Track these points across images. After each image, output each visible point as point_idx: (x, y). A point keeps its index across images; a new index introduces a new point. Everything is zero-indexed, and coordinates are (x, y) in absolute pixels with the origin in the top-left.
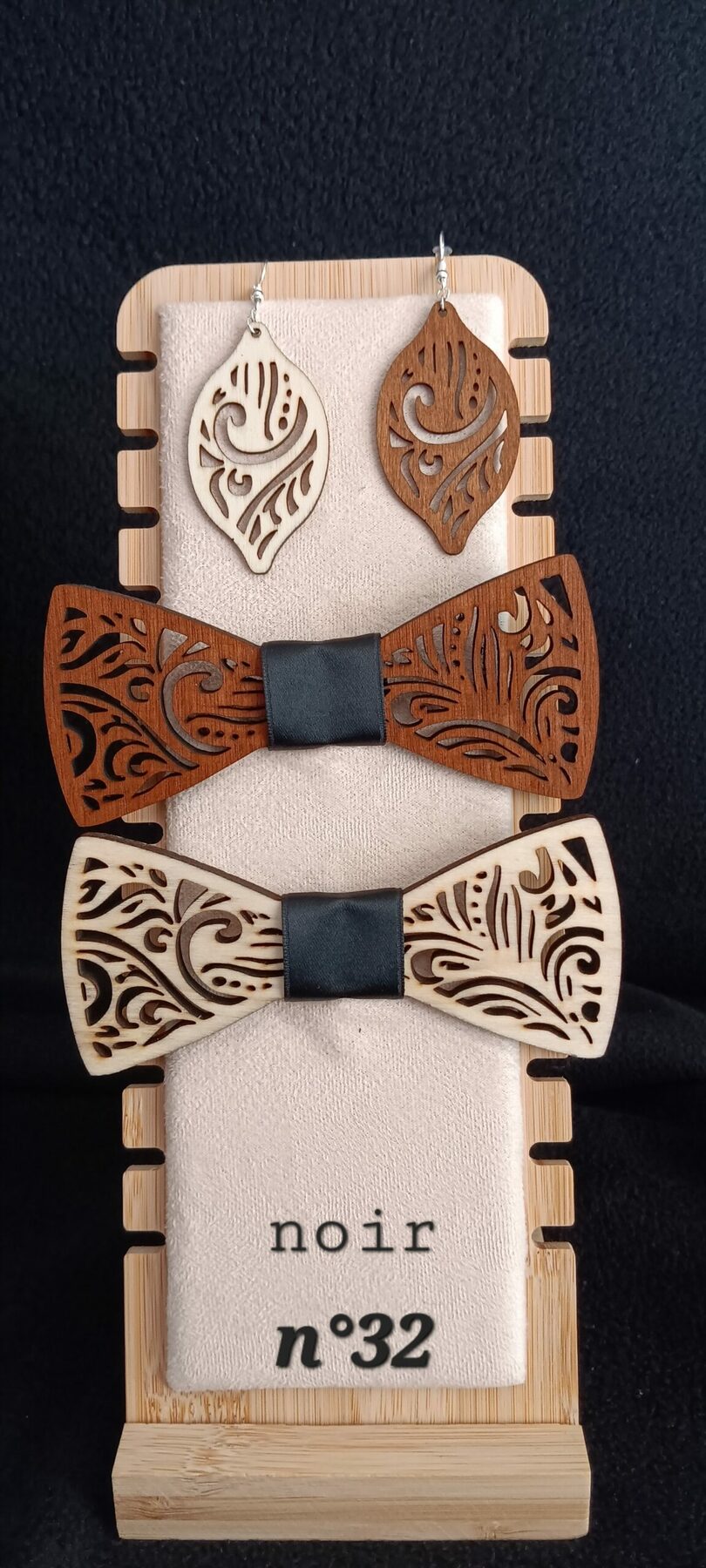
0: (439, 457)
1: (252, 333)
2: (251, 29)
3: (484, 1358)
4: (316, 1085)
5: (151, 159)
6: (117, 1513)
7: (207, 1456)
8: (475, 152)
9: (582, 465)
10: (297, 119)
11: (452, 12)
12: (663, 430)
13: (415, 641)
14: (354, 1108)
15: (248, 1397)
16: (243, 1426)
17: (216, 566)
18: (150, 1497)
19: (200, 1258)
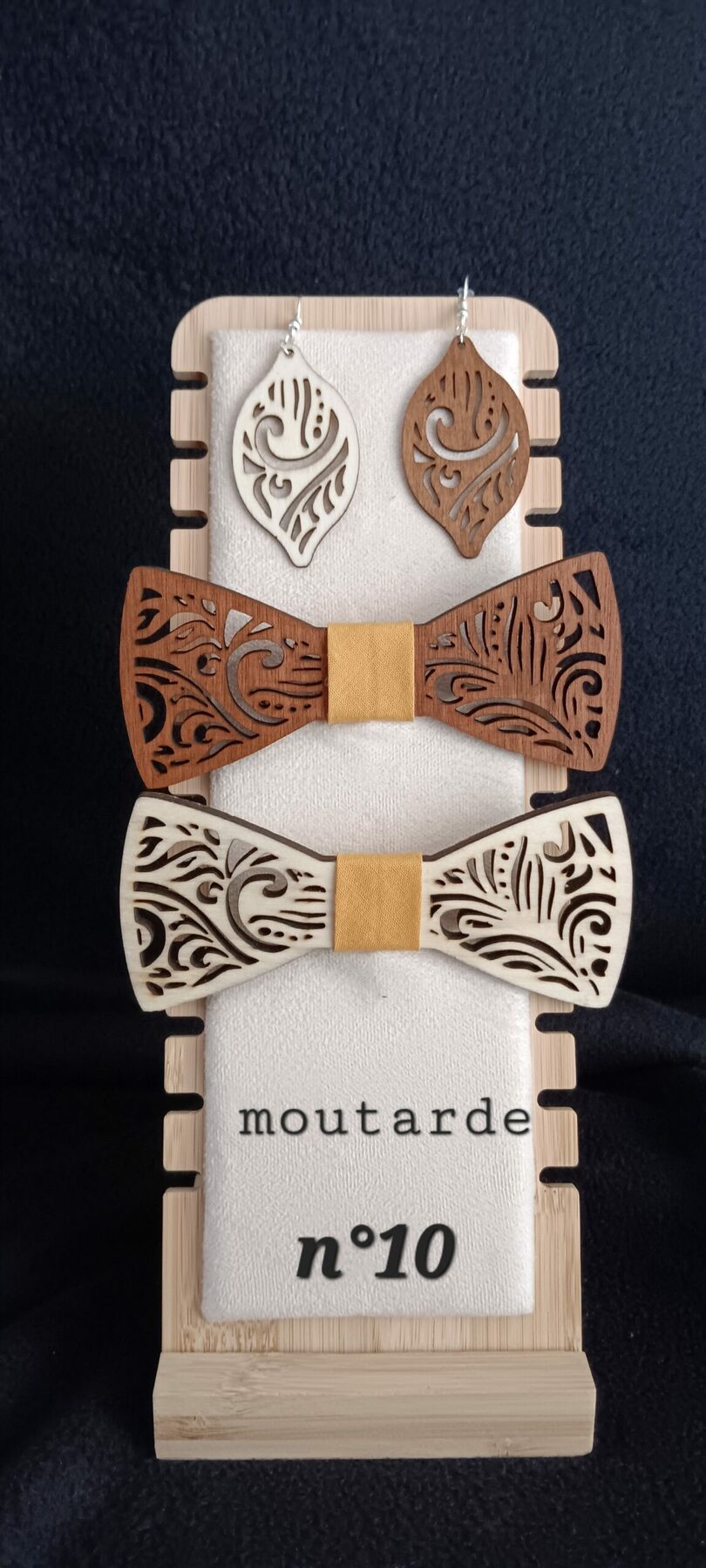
0: (458, 472)
1: (286, 354)
2: (284, 78)
3: (497, 1287)
4: (345, 1034)
5: (184, 195)
6: (156, 1433)
7: (242, 1379)
8: (490, 202)
10: (324, 164)
11: (474, 71)
13: (458, 627)
14: (380, 1055)
15: (277, 1328)
16: (273, 1354)
17: (260, 563)
18: (188, 1418)
19: (237, 1194)
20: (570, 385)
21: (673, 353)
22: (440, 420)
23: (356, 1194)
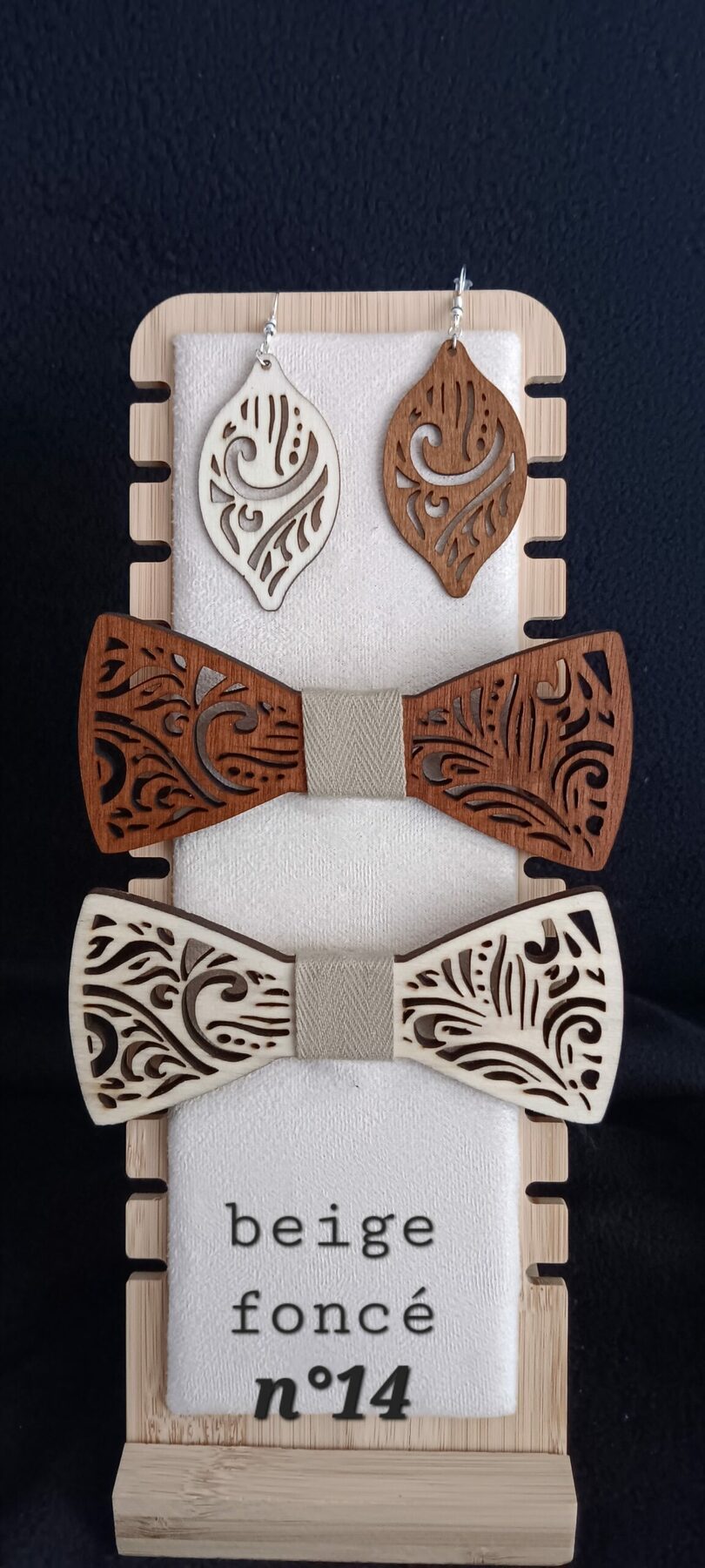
0: (445, 499)
1: (262, 366)
3: (476, 1390)
4: (317, 1122)
6: (116, 1534)
7: (205, 1479)
14: (354, 1146)
15: (245, 1421)
16: (240, 1449)
17: (227, 603)
18: (149, 1518)
19: (201, 1289)
22: (426, 438)
23: (327, 1290)
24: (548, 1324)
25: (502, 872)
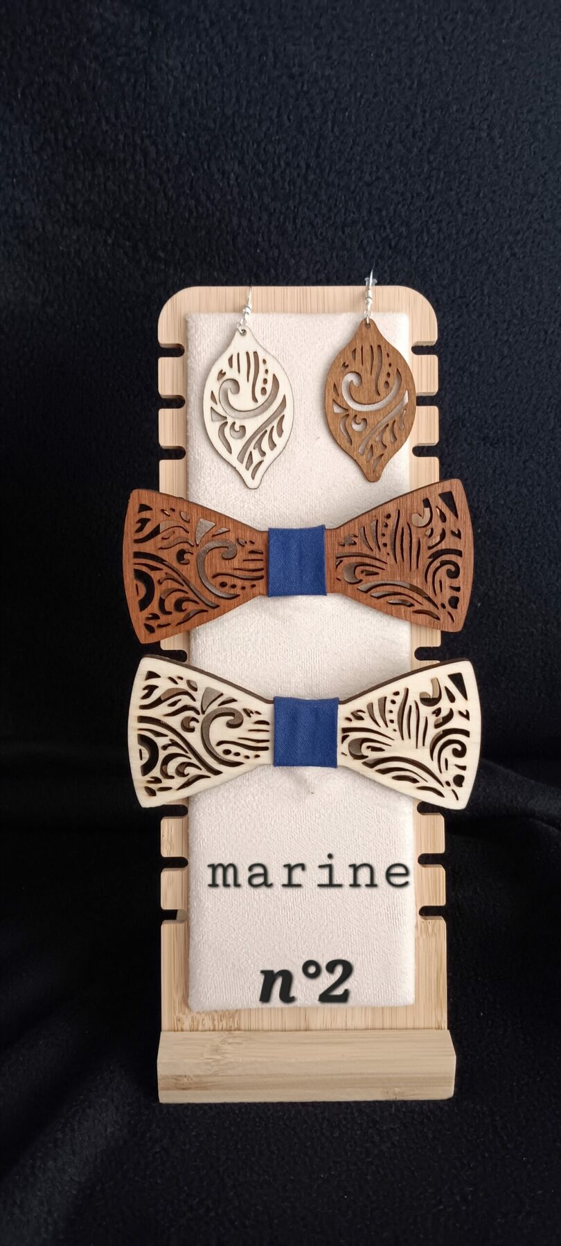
0: (365, 420)
1: (241, 333)
2: (234, 100)
3: (389, 987)
5: (159, 186)
6: (159, 1087)
7: (216, 1050)
8: (388, 193)
9: (453, 410)
10: (264, 164)
11: (376, 95)
12: (509, 389)
15: (239, 1016)
16: (237, 1032)
17: (224, 486)
18: (180, 1076)
19: (212, 926)
20: (446, 327)
21: (523, 303)
22: (352, 381)
24: (434, 944)
25: (401, 656)
